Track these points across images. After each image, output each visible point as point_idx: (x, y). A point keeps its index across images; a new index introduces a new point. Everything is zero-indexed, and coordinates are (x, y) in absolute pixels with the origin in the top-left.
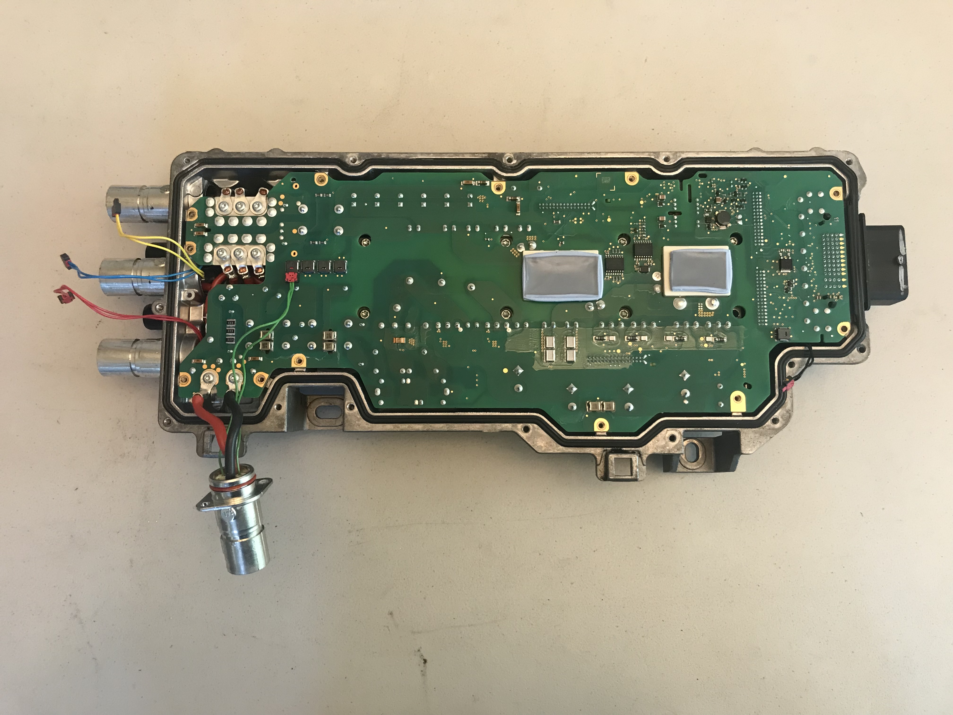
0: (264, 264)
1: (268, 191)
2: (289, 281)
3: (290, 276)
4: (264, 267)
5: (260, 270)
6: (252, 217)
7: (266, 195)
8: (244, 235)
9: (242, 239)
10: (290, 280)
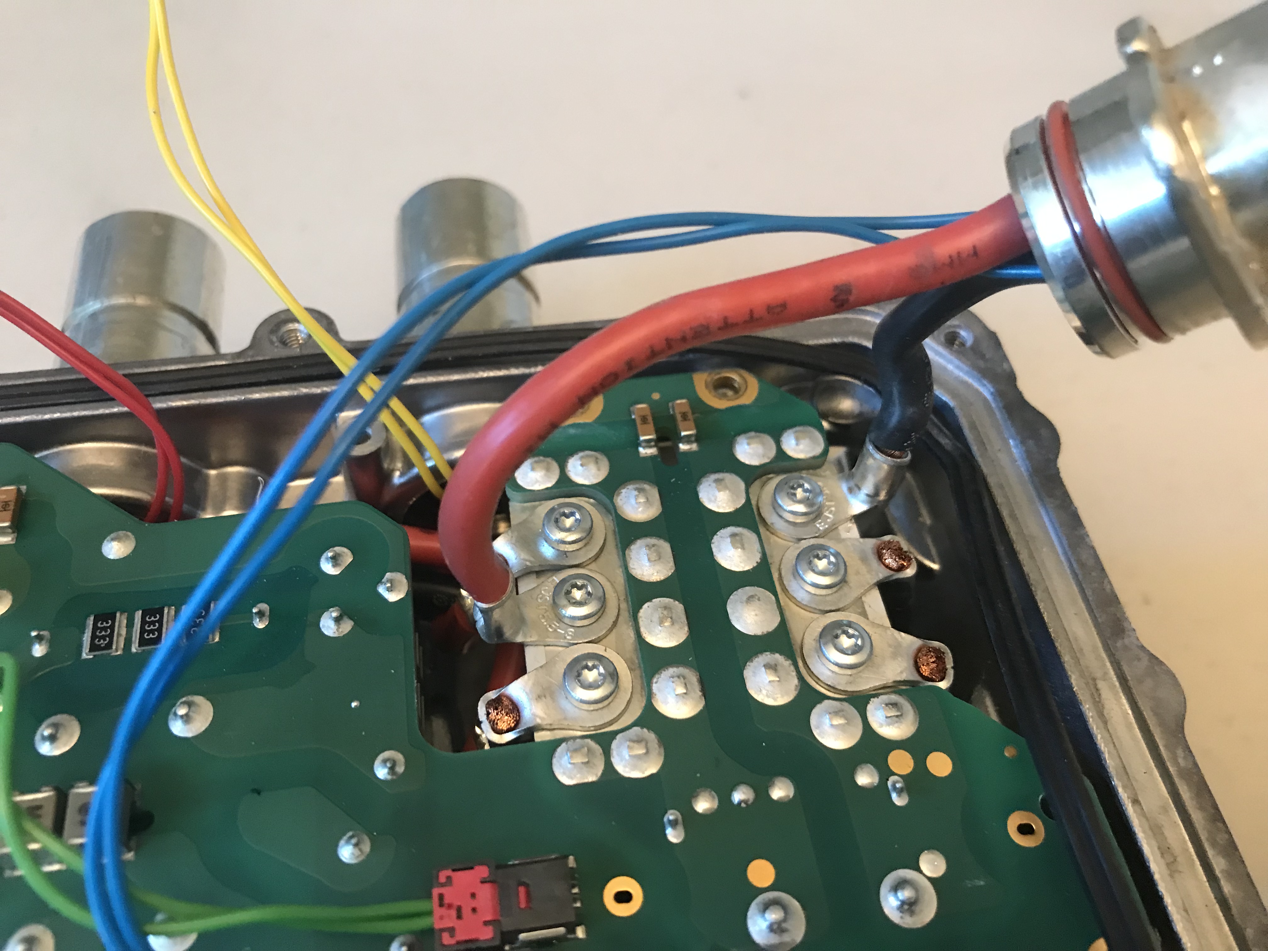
0: (539, 736)
1: (943, 685)
2: (436, 892)
3: (473, 895)
4: (528, 736)
5: (505, 722)
6: (783, 626)
7: (916, 677)
8: (679, 607)
9: (656, 601)
10: (447, 901)
